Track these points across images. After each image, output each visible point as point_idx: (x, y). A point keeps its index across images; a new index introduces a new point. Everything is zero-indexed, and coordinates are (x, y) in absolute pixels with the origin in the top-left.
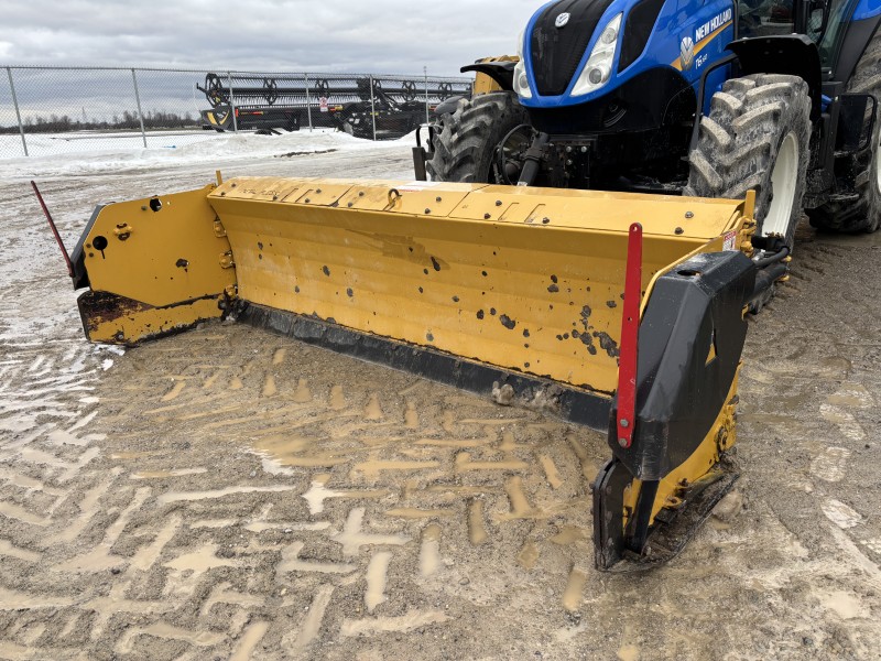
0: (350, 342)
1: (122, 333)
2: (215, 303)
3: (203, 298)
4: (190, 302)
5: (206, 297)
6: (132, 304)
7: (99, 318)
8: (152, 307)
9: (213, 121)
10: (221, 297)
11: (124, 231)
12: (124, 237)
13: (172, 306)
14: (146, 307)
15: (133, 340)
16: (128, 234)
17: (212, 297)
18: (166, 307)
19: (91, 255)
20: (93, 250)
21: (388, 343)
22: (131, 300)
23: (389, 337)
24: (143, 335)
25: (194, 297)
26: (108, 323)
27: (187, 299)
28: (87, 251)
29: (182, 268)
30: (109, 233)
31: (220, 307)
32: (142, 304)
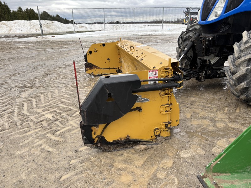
1: (93, 73)
2: (116, 70)
3: (113, 68)
4: (109, 69)
5: (114, 68)
6: (96, 67)
7: (88, 69)
8: (100, 68)
9: (185, 22)
10: (117, 69)
11: (96, 50)
12: (95, 52)
13: (105, 69)
14: (99, 68)
15: (95, 75)
16: (97, 51)
17: (115, 69)
18: (103, 69)
19: (88, 55)
20: (89, 54)
22: (96, 66)
24: (98, 74)
25: (111, 68)
26: (90, 70)
27: (109, 68)
28: (88, 54)
29: (108, 61)
30: (93, 50)
31: (116, 71)
32: (98, 67)
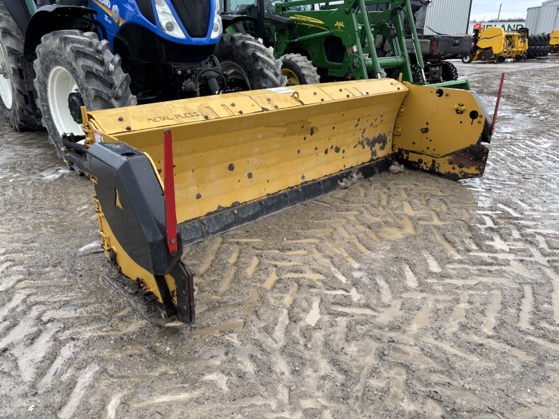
0: (258, 209)
21: (282, 194)
23: (280, 191)
